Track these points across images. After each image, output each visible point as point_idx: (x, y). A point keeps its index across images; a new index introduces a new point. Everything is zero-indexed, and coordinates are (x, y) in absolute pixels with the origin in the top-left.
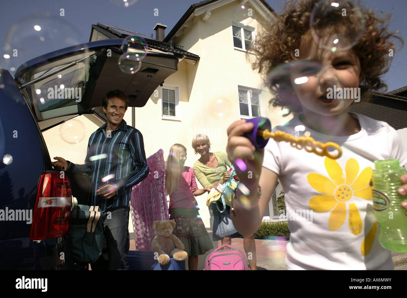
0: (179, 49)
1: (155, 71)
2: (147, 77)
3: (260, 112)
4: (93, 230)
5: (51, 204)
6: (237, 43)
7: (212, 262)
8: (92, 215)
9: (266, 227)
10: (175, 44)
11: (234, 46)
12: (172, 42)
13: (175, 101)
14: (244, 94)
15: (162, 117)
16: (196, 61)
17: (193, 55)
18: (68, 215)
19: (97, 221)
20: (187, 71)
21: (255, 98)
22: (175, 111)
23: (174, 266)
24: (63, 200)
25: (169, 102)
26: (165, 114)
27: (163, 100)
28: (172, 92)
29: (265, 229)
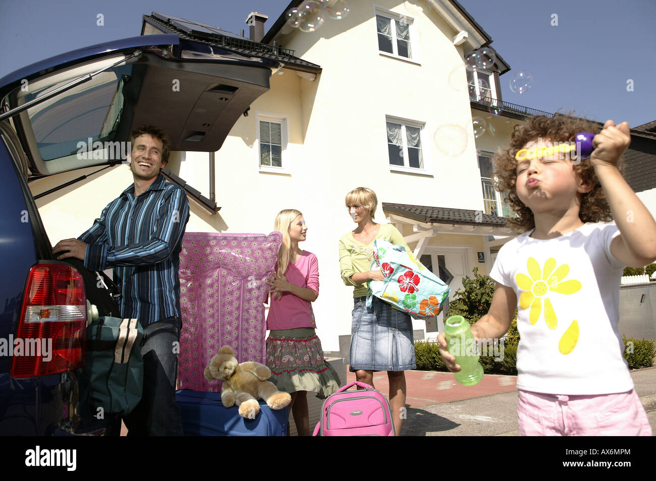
0: (287, 55)
1: (233, 89)
2: (219, 101)
3: (422, 159)
4: (126, 360)
5: (48, 317)
6: (385, 44)
7: (332, 410)
8: (123, 334)
9: (430, 351)
10: (280, 46)
11: (380, 50)
12: (276, 43)
13: (281, 142)
14: (396, 130)
15: (260, 169)
16: (316, 74)
17: (310, 65)
18: (81, 334)
19: (132, 345)
20: (301, 92)
21: (413, 136)
22: (280, 159)
23: (268, 417)
24: (71, 310)
25: (271, 144)
26: (265, 164)
27: (262, 140)
28: (276, 126)
29: (429, 353)
